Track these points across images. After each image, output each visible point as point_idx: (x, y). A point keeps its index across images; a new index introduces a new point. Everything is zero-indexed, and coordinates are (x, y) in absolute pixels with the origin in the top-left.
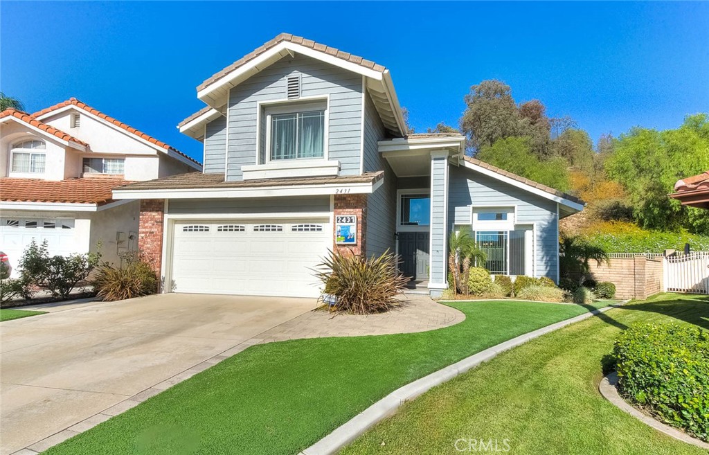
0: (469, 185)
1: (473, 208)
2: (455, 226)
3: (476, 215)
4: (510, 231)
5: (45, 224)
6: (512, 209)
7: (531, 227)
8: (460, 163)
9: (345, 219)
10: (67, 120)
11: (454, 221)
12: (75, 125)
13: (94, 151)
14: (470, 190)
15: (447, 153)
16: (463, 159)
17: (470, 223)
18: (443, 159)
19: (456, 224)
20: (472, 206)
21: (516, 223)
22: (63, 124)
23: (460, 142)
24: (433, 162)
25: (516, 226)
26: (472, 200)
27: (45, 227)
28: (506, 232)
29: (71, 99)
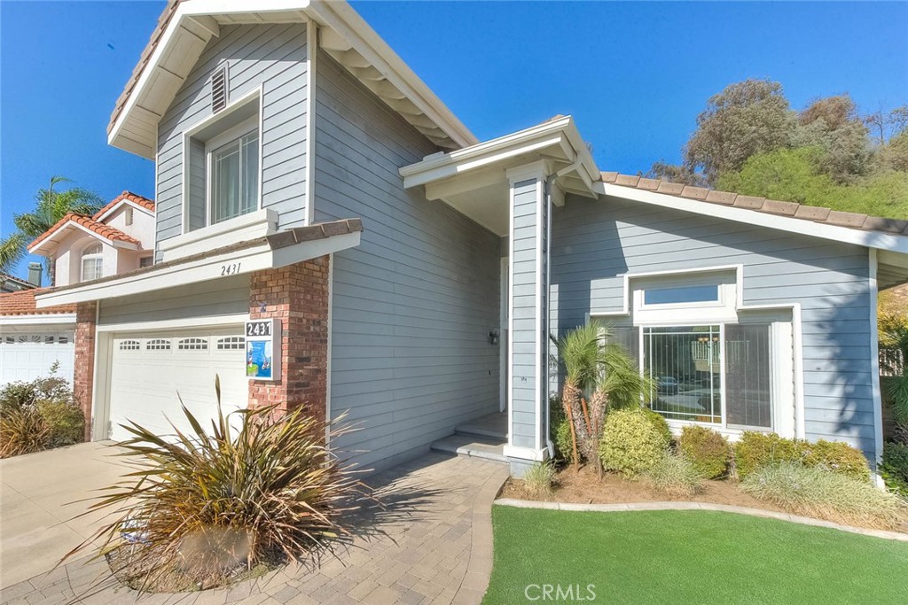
0: (621, 233)
1: (632, 280)
2: (592, 317)
3: (639, 295)
4: (728, 327)
5: (60, 338)
6: (730, 276)
7: (786, 314)
8: (595, 189)
9: (257, 326)
10: (123, 216)
11: (588, 310)
12: (130, 222)
13: (145, 249)
14: (624, 243)
15: (541, 169)
16: (601, 180)
17: (625, 311)
18: (533, 181)
19: (592, 314)
20: (626, 276)
21: (741, 306)
22: (118, 223)
23: (562, 132)
24: (512, 191)
25: (741, 313)
26: (628, 262)
27: (60, 342)
28: (717, 328)
29: (124, 192)
